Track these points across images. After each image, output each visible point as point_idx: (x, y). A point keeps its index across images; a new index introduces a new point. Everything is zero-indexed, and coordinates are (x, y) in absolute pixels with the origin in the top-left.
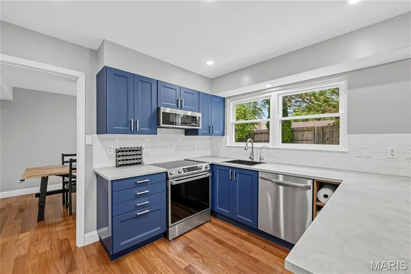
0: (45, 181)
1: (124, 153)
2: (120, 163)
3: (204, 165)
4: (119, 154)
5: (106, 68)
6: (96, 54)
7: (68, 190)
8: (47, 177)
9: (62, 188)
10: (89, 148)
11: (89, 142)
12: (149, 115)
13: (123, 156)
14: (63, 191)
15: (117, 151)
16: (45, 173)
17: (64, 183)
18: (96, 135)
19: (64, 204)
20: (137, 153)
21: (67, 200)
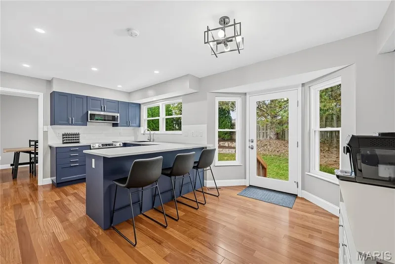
0: (17, 155)
1: (68, 136)
2: (64, 141)
3: (118, 143)
4: (64, 136)
5: (54, 92)
6: (49, 82)
7: (33, 163)
8: (19, 152)
9: (29, 161)
10: (45, 133)
11: (46, 129)
12: (82, 115)
13: (67, 137)
14: (30, 163)
15: (63, 135)
16: (18, 150)
17: (31, 159)
18: (49, 126)
19: (30, 172)
20: (76, 136)
21: (33, 169)
